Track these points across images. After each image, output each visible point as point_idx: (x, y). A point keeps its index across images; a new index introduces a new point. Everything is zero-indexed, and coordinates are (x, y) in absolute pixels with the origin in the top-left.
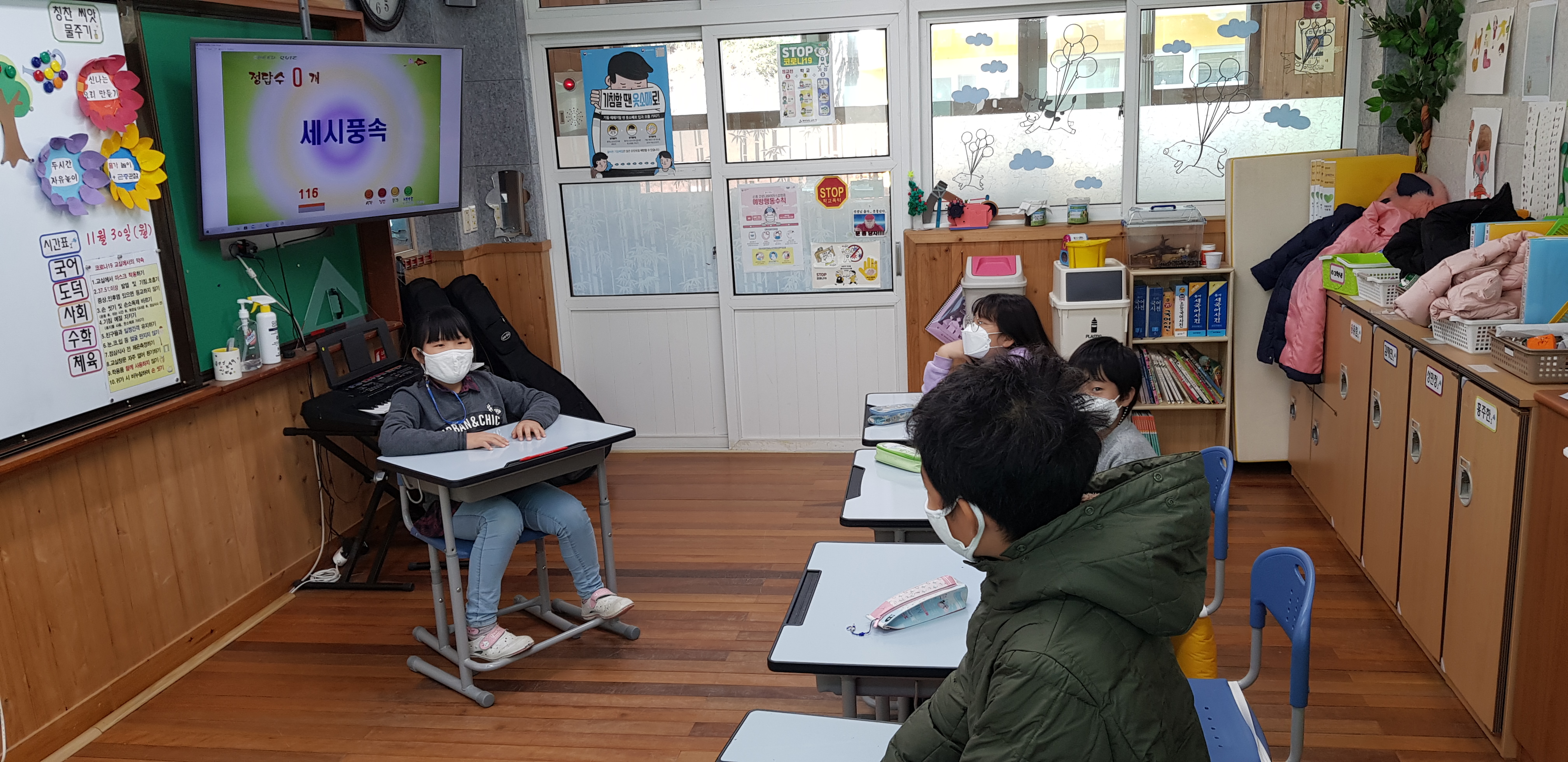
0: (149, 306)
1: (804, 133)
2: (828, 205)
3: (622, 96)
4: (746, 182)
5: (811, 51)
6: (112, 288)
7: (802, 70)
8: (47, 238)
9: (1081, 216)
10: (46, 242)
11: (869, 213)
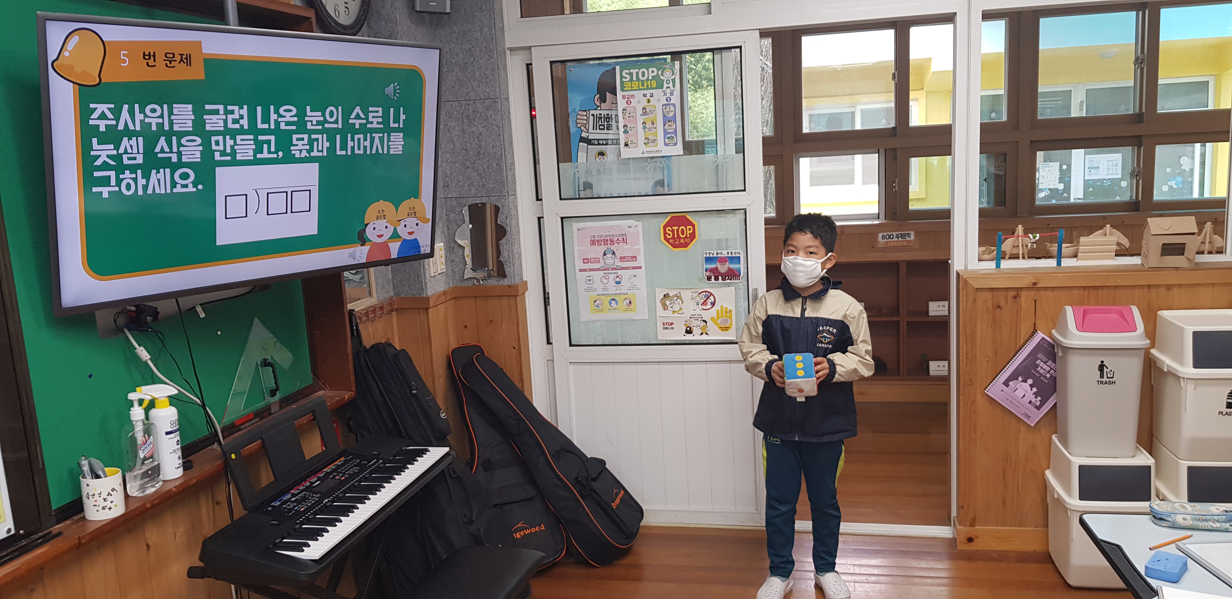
2: (675, 246)
7: (645, 95)
11: (722, 256)
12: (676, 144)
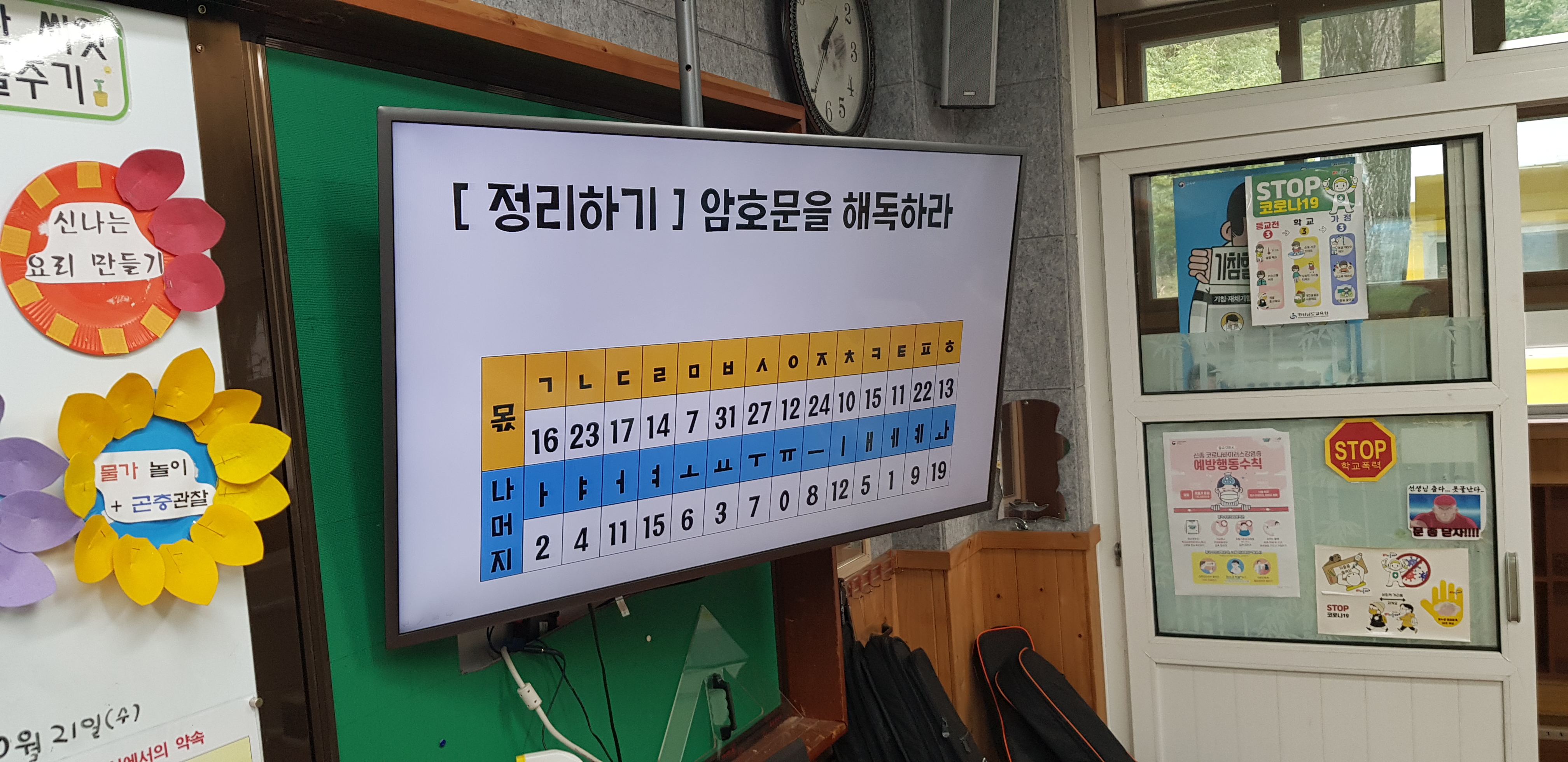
2: (1351, 474)
7: (1297, 222)
11: (1444, 493)
12: (1354, 301)
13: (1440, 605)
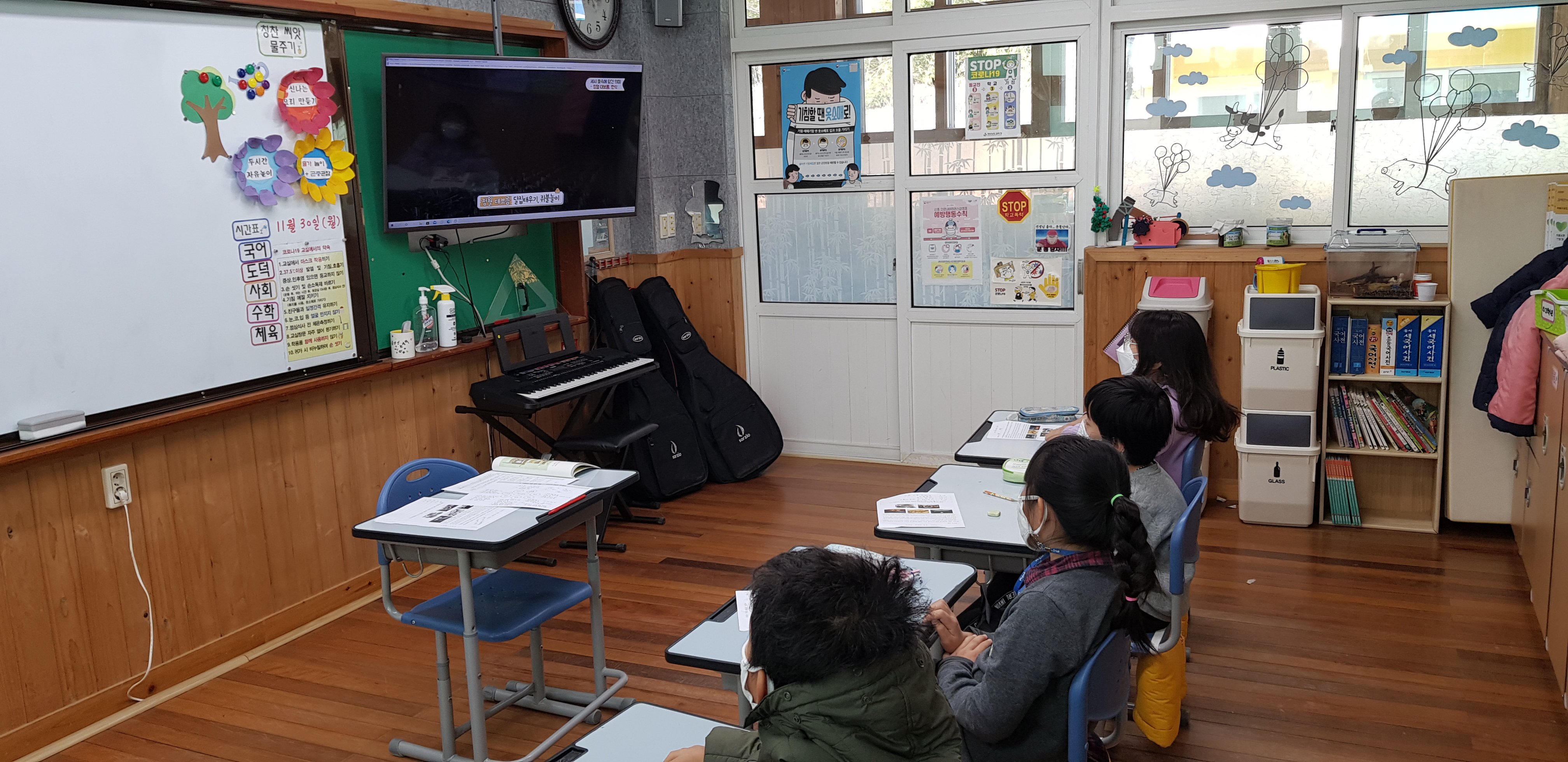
0: (331, 288)
1: (988, 146)
2: (1010, 219)
3: (816, 110)
4: (929, 195)
5: (999, 64)
6: (297, 270)
7: (989, 84)
8: (239, 224)
9: (1281, 237)
10: (238, 227)
11: (1052, 229)
12: (1015, 127)
13: (1048, 287)
